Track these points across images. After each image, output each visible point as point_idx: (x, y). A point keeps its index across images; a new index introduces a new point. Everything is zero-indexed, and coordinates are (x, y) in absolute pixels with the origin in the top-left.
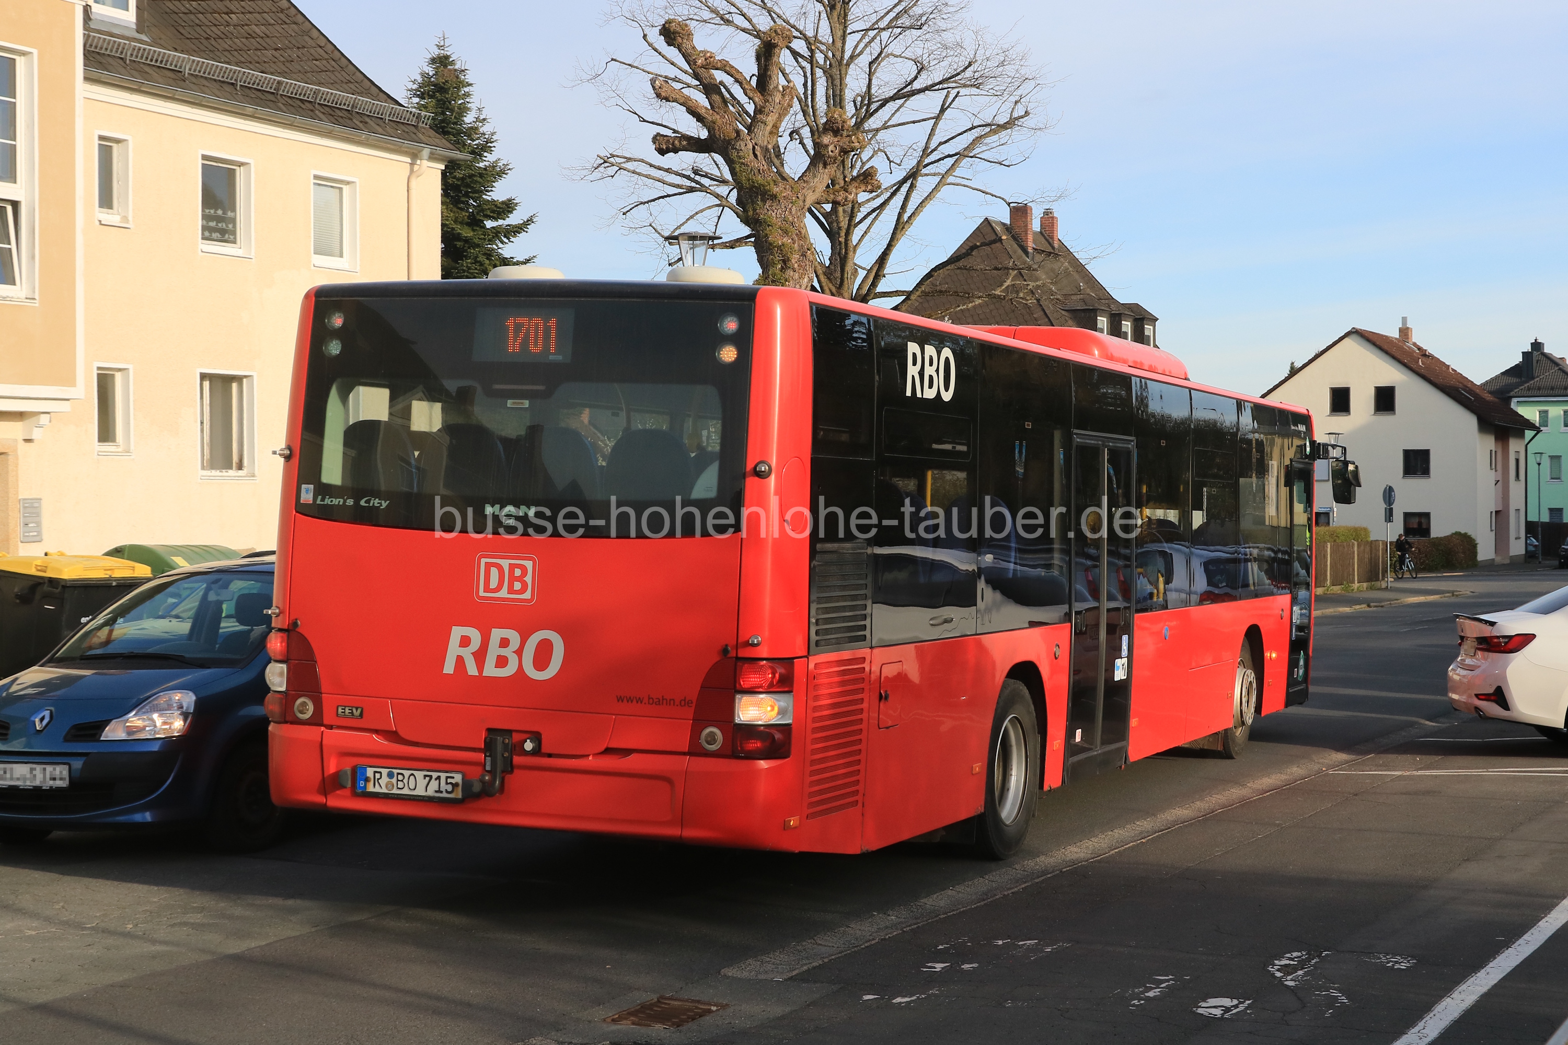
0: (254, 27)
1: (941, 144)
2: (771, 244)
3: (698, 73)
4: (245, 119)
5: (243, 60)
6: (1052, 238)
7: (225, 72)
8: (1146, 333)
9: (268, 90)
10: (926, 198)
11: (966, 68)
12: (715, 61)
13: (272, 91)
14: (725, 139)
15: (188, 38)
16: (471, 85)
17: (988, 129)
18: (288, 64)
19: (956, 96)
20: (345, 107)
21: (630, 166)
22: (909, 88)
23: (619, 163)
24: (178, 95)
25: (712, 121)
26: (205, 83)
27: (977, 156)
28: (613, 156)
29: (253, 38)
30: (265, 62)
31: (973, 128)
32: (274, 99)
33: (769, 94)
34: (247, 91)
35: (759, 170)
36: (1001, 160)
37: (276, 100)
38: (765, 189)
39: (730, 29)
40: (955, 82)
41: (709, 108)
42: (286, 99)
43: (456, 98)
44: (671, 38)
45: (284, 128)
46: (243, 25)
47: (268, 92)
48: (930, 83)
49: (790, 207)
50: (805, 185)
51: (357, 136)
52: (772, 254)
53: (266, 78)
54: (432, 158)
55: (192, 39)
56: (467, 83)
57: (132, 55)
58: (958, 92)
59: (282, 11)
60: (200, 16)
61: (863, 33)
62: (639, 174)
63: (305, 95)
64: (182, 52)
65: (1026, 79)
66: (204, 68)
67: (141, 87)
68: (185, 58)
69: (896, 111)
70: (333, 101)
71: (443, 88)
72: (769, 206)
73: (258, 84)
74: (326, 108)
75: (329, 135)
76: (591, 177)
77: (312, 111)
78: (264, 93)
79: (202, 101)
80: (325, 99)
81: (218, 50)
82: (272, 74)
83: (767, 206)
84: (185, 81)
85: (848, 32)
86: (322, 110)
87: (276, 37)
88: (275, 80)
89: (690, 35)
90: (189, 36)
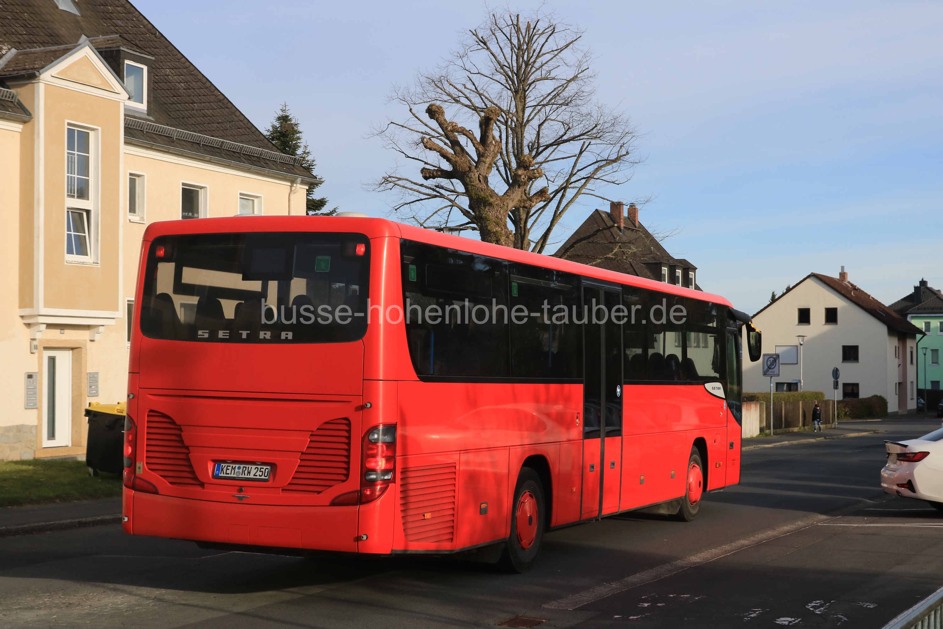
0: (206, 111)
1: (579, 171)
2: (489, 231)
3: (447, 134)
4: (205, 163)
5: (202, 129)
6: (635, 221)
7: (194, 137)
8: (690, 277)
9: (216, 146)
10: (570, 202)
11: (594, 128)
12: (458, 128)
13: (218, 147)
14: (462, 171)
15: (173, 118)
16: (301, 132)
17: (605, 162)
18: (225, 131)
19: (589, 144)
20: (257, 155)
21: (400, 182)
22: (561, 139)
23: (394, 181)
24: (172, 150)
25: (455, 161)
26: (185, 144)
27: (600, 178)
28: (390, 177)
29: (206, 117)
30: (213, 130)
31: (597, 162)
32: (220, 152)
33: (487, 146)
34: (205, 147)
35: (482, 189)
36: (614, 181)
37: (221, 152)
38: (485, 200)
39: (459, 105)
40: (587, 135)
41: (453, 153)
42: (226, 151)
43: (292, 140)
44: (433, 115)
45: (225, 167)
46: (201, 110)
47: (216, 147)
48: (572, 135)
49: (499, 210)
50: (508, 198)
51: (263, 171)
52: (490, 236)
53: (213, 139)
54: (303, 183)
55: (175, 118)
56: (299, 131)
57: (147, 129)
58: (590, 142)
59: (220, 101)
60: (179, 105)
61: (533, 107)
62: (406, 188)
63: (235, 149)
64: (171, 126)
65: (627, 133)
66: (183, 135)
67: (152, 146)
68: (174, 130)
69: (553, 152)
70: (250, 152)
71: (285, 134)
72: (488, 209)
73: (211, 144)
74: (246, 156)
75: (248, 171)
76: (379, 190)
77: (239, 157)
78: (215, 148)
79: (183, 153)
80: (246, 151)
81: (189, 124)
82: (217, 137)
83: (487, 209)
84: (174, 142)
85: (527, 106)
86: (244, 157)
87: (218, 116)
88: (220, 141)
89: (443, 113)
90: (174, 117)
